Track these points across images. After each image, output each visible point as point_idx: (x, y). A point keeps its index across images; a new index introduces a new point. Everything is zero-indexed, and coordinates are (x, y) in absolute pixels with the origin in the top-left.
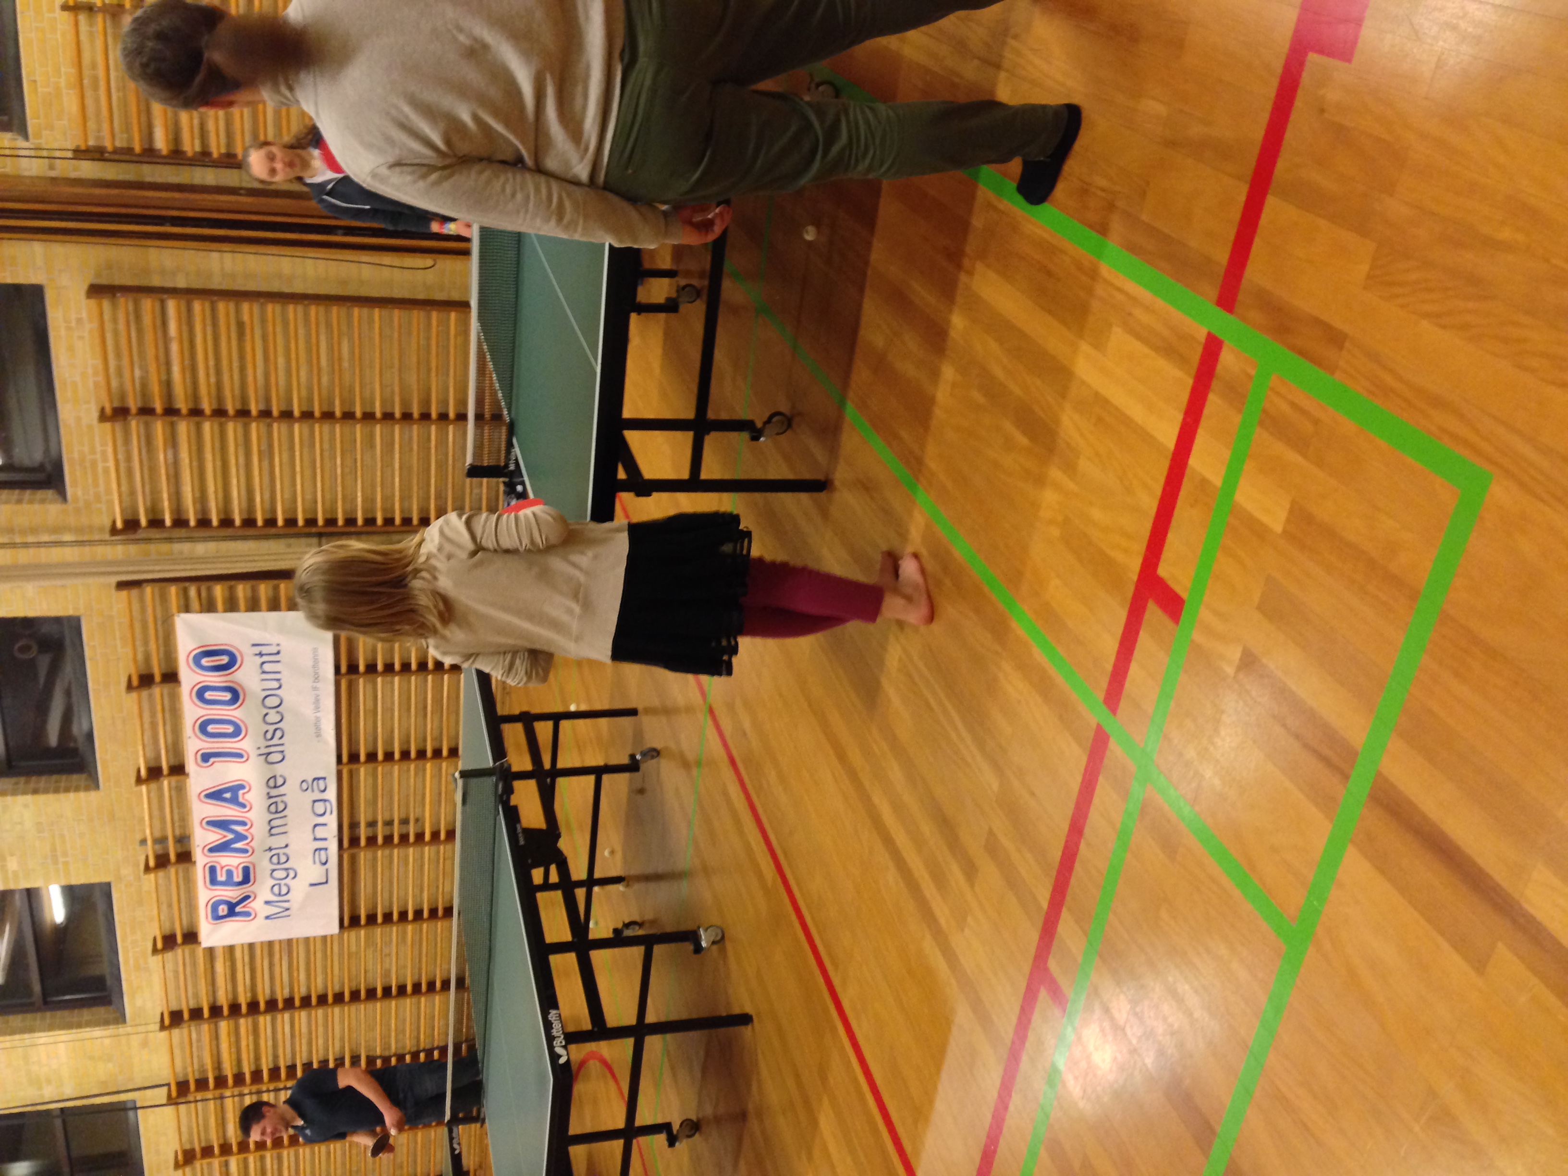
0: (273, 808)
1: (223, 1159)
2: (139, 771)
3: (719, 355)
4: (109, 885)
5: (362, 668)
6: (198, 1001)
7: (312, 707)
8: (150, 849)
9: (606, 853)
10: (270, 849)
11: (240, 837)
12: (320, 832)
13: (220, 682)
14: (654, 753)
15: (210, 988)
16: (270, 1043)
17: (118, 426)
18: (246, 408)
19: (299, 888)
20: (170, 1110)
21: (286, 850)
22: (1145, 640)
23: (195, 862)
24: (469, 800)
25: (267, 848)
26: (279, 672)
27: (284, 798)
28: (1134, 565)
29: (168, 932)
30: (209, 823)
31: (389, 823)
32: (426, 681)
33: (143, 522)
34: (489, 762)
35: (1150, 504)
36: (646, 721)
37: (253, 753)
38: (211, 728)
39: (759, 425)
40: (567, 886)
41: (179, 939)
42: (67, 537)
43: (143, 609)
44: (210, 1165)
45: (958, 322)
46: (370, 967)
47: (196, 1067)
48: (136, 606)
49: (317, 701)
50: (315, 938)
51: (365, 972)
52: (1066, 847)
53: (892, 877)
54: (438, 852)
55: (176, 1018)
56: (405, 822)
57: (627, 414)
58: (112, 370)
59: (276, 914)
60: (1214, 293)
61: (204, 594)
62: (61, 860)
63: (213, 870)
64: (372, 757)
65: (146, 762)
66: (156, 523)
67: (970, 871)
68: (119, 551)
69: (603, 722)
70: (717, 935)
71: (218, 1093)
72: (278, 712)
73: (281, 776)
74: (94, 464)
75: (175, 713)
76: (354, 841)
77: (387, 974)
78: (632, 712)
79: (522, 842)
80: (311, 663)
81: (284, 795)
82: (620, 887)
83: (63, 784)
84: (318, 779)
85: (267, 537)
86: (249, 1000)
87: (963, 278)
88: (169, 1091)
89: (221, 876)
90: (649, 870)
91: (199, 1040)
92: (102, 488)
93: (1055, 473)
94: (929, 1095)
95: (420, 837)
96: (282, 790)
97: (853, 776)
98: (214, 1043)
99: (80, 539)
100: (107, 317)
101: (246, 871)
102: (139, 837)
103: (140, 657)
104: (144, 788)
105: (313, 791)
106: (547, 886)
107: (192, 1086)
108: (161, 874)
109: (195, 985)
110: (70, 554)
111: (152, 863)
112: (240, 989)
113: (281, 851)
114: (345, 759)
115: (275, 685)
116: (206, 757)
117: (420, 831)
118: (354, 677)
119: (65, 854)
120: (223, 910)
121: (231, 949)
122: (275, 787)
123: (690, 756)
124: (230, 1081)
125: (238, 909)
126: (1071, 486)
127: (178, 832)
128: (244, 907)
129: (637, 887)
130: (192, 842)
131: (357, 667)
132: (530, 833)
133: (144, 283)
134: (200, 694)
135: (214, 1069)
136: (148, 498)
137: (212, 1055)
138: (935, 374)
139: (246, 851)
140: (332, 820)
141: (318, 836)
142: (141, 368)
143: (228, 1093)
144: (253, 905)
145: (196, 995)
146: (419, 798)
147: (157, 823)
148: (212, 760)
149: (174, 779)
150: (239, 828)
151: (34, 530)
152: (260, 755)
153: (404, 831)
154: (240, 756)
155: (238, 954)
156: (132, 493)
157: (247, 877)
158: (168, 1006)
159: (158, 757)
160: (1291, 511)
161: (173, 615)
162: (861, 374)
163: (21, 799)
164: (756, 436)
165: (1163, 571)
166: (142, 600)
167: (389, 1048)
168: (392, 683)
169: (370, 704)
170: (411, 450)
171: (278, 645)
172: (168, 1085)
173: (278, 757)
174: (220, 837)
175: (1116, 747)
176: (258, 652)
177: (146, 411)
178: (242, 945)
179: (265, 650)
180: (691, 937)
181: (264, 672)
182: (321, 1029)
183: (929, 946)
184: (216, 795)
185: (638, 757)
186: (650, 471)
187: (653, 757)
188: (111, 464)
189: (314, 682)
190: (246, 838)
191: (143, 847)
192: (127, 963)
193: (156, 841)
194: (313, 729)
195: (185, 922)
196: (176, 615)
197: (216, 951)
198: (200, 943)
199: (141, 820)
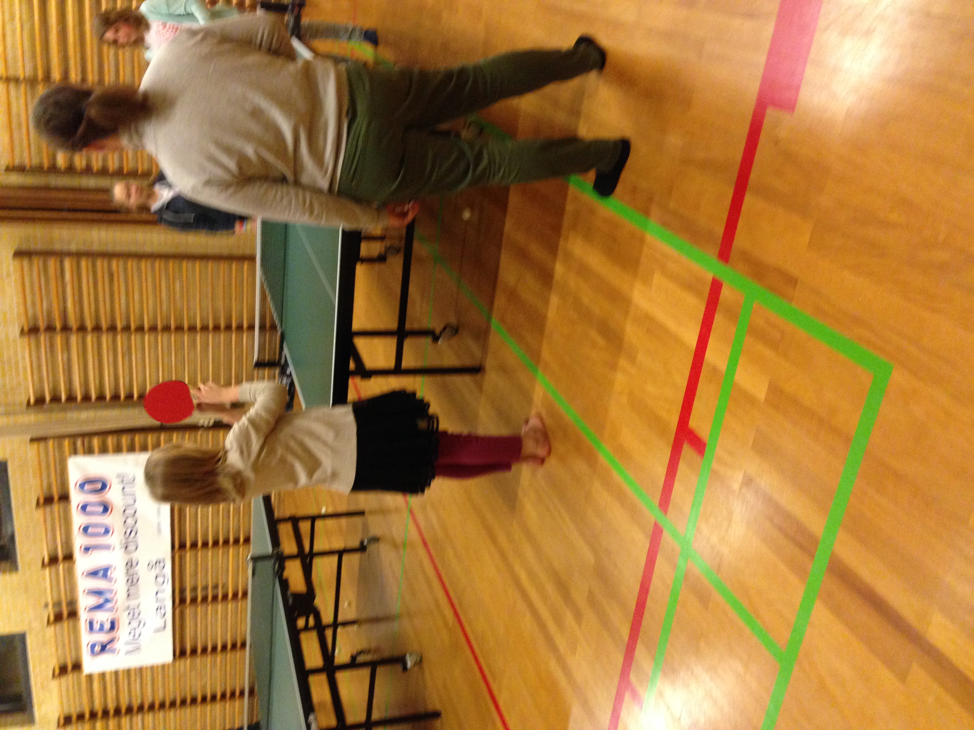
0: (130, 582)
2: (44, 559)
3: (412, 288)
4: (24, 634)
6: (82, 709)
7: (156, 514)
8: (51, 610)
9: (346, 604)
10: (128, 609)
13: (96, 500)
14: (375, 540)
15: (90, 699)
17: (32, 339)
18: (114, 326)
19: (147, 633)
22: (682, 467)
23: (80, 618)
24: (256, 573)
26: (135, 493)
28: (674, 420)
29: (62, 664)
31: (205, 588)
33: (48, 398)
34: (269, 549)
35: (682, 382)
36: (369, 518)
38: (90, 530)
39: (438, 332)
40: (320, 628)
41: (70, 669)
43: (47, 455)
45: (559, 269)
46: (193, 683)
48: (43, 453)
49: (159, 510)
50: (157, 666)
51: (190, 686)
52: (638, 601)
53: (527, 621)
54: (237, 606)
55: (68, 720)
56: (216, 587)
57: (355, 327)
58: (29, 303)
60: (716, 251)
61: (86, 444)
64: (194, 545)
65: (48, 553)
66: (56, 399)
67: (578, 616)
68: (31, 418)
69: (343, 521)
70: (417, 659)
72: (133, 519)
73: (135, 560)
74: (17, 363)
75: (67, 521)
76: (183, 601)
77: (204, 687)
78: (361, 513)
79: (291, 601)
82: (355, 628)
85: (128, 406)
86: (115, 707)
87: (562, 243)
90: (373, 614)
92: (21, 378)
93: (623, 362)
95: (225, 596)
96: (136, 569)
97: (503, 555)
99: (7, 411)
100: (26, 270)
102: (43, 602)
103: (45, 485)
104: (47, 570)
105: (156, 568)
106: (306, 628)
108: (58, 626)
109: (80, 698)
111: (52, 619)
112: (109, 700)
113: (135, 609)
114: (177, 547)
117: (225, 593)
121: (103, 674)
122: (132, 567)
123: (398, 540)
125: (107, 648)
126: (633, 370)
127: (69, 598)
128: (112, 646)
129: (365, 627)
130: (78, 604)
132: (297, 596)
133: (50, 249)
136: (51, 385)
138: (547, 301)
139: (112, 610)
140: (168, 587)
141: (159, 598)
142: (47, 302)
145: (81, 704)
146: (225, 569)
147: (55, 592)
148: (91, 551)
149: (66, 564)
150: (108, 594)
153: (215, 592)
154: (108, 548)
155: (108, 677)
156: (41, 381)
157: (113, 628)
158: (63, 712)
159: (56, 549)
160: (769, 388)
161: (66, 458)
162: (500, 301)
164: (436, 339)
165: (693, 423)
166: (46, 448)
169: (193, 512)
170: (220, 348)
171: (134, 475)
174: (95, 601)
175: (667, 536)
176: (121, 481)
177: (51, 329)
178: (110, 672)
179: (125, 478)
180: (400, 660)
181: (125, 494)
182: (161, 726)
183: (553, 665)
185: (365, 542)
186: (369, 363)
187: (375, 542)
188: (28, 363)
191: (46, 609)
192: (36, 685)
193: (55, 605)
194: (156, 529)
195: (73, 657)
196: (68, 458)
197: (94, 676)
198: (83, 671)
199: (45, 591)
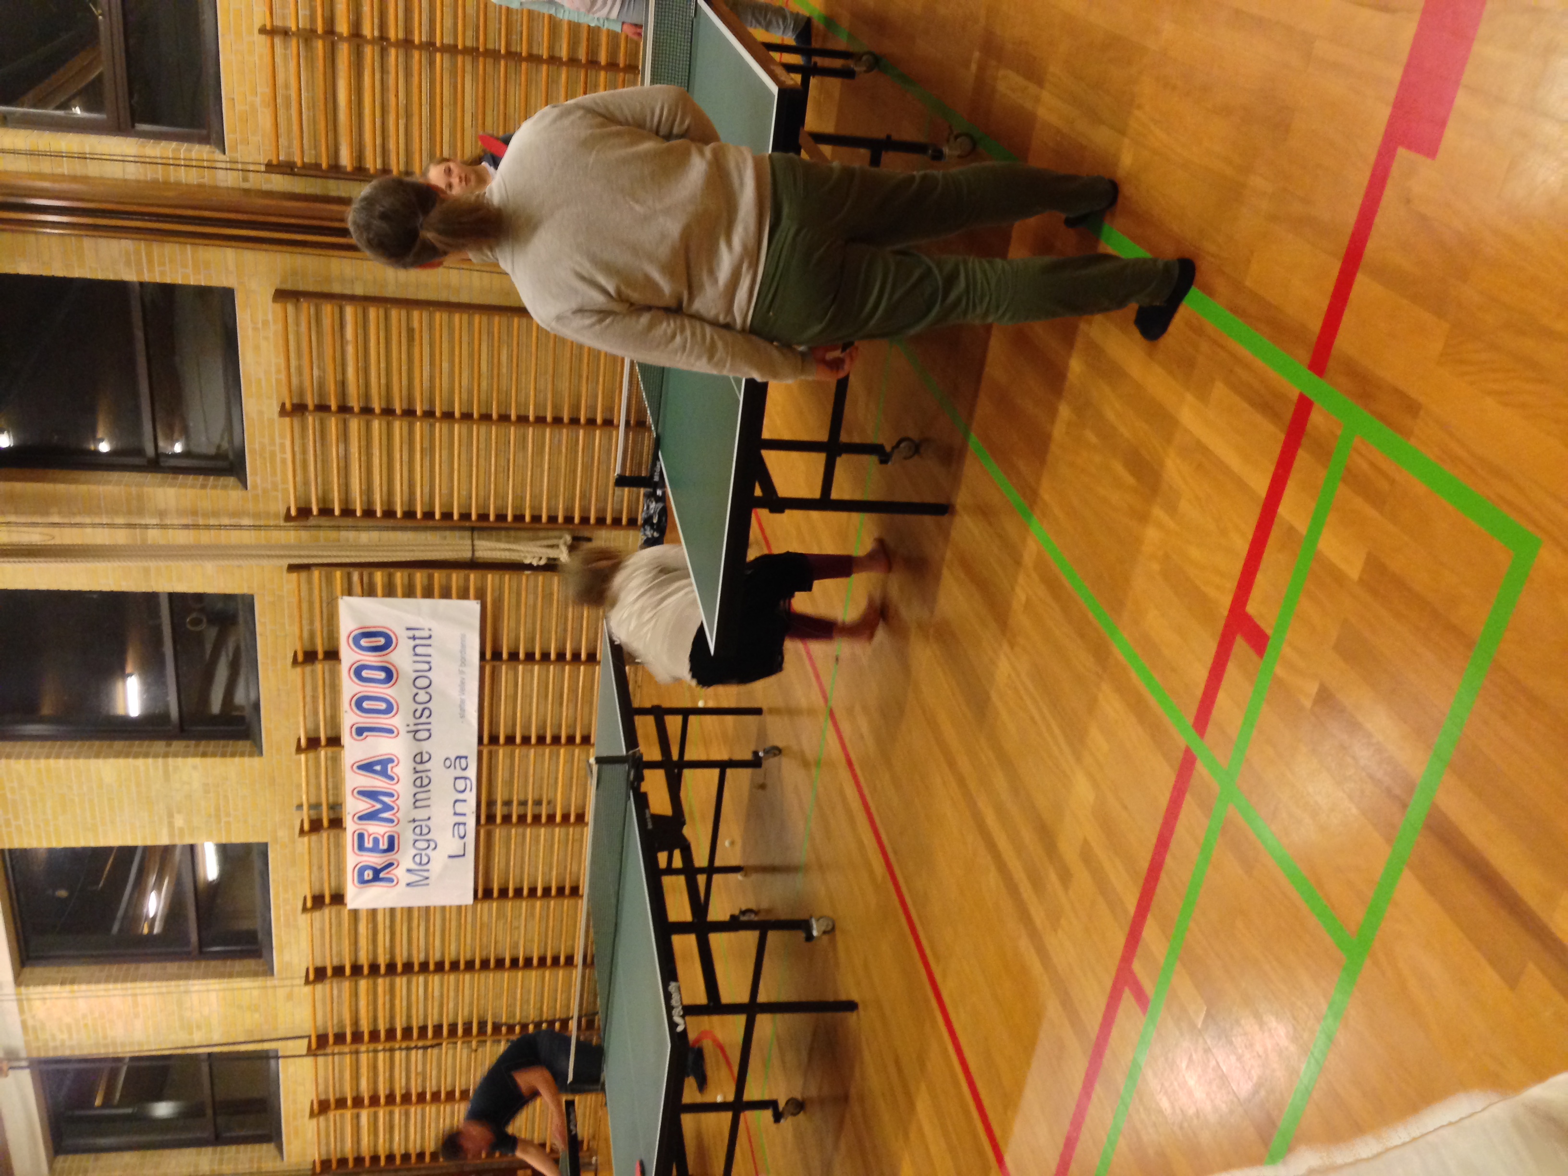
0: (418, 783)
1: (355, 1111)
2: (299, 740)
3: (854, 380)
4: (266, 845)
5: (505, 656)
6: (341, 960)
7: (458, 689)
8: (305, 814)
9: (727, 844)
10: (414, 821)
11: (387, 808)
12: (460, 807)
13: (375, 662)
14: (776, 751)
15: (353, 948)
16: (404, 1003)
17: (296, 422)
18: (411, 408)
19: (438, 860)
20: (309, 1061)
21: (428, 823)
22: (1232, 670)
23: (345, 829)
24: (602, 785)
25: (412, 819)
26: (430, 656)
27: (429, 774)
28: (1225, 601)
29: (317, 893)
30: (360, 793)
31: (523, 803)
32: (563, 670)
33: (315, 509)
34: (622, 750)
35: (1242, 546)
36: (768, 719)
37: (403, 730)
38: (366, 705)
39: (888, 448)
40: (689, 871)
41: (327, 900)
42: (246, 521)
43: (310, 590)
44: (342, 1116)
45: (1076, 367)
46: (500, 938)
47: (335, 1021)
48: (304, 587)
49: (463, 683)
50: (451, 907)
51: (496, 943)
52: (1153, 859)
53: (992, 879)
54: (568, 834)
55: (320, 974)
56: (538, 803)
57: (766, 435)
58: (293, 370)
59: (417, 882)
60: (1307, 357)
61: (366, 579)
62: (224, 819)
63: (361, 837)
64: (510, 740)
65: (306, 732)
66: (326, 511)
67: (1066, 878)
68: (291, 536)
69: (729, 719)
70: (827, 925)
71: (354, 1047)
72: (427, 693)
73: (427, 753)
74: (273, 454)
75: (334, 688)
76: (491, 818)
77: (515, 946)
78: (758, 711)
79: (650, 826)
80: (458, 647)
81: (429, 770)
82: (739, 876)
83: (229, 749)
84: (459, 757)
85: (426, 529)
86: (387, 961)
88: (310, 1042)
89: (369, 843)
90: (767, 861)
91: (339, 996)
92: (279, 478)
93: (1158, 512)
94: (1019, 1085)
95: (551, 818)
96: (427, 766)
97: (962, 782)
98: (354, 999)
99: (257, 523)
100: (290, 320)
101: (391, 840)
102: (295, 802)
103: (306, 635)
104: (303, 757)
105: (455, 768)
106: (670, 871)
107: (331, 1040)
108: (314, 837)
109: (339, 944)
110: (247, 537)
111: (306, 827)
112: (380, 950)
113: (423, 824)
114: (486, 740)
115: (426, 667)
116: (360, 731)
117: (551, 812)
118: (497, 663)
119: (228, 815)
120: (368, 875)
121: (373, 912)
122: (422, 762)
123: (810, 755)
124: (366, 1037)
125: (382, 875)
126: (1171, 524)
127: (331, 799)
128: (388, 873)
129: (754, 877)
130: (343, 810)
131: (501, 654)
132: (658, 819)
133: (325, 289)
134: (358, 672)
135: (352, 1025)
136: (320, 489)
137: (351, 1011)
138: (1053, 412)
139: (392, 821)
140: (471, 797)
141: (458, 811)
142: (319, 367)
143: (363, 1048)
144: (395, 872)
145: (339, 954)
146: (552, 781)
147: (313, 789)
148: (365, 734)
149: (330, 750)
150: (386, 799)
151: (215, 514)
152: (408, 732)
153: (537, 812)
154: (390, 731)
155: (380, 918)
156: (306, 483)
157: (391, 847)
158: (313, 962)
159: (317, 729)
160: (1367, 562)
161: (337, 598)
162: (984, 407)
163: (192, 761)
164: (884, 460)
165: (1252, 608)
166: (310, 582)
167: (514, 1015)
168: (532, 672)
169: (511, 691)
170: (560, 452)
171: (430, 630)
172: (309, 1037)
173: (425, 735)
174: (368, 806)
175: (1202, 767)
176: (412, 636)
177: (323, 408)
178: (384, 909)
179: (418, 634)
180: (803, 925)
181: (416, 655)
182: (452, 994)
183: (1024, 944)
184: (367, 767)
185: (761, 754)
186: (784, 489)
187: (775, 755)
188: (289, 456)
189: (461, 666)
190: (393, 809)
191: (299, 812)
192: (278, 919)
193: (311, 807)
194: (458, 710)
195: (333, 884)
196: (340, 597)
197: (361, 913)
198: (346, 905)
199: (299, 786)
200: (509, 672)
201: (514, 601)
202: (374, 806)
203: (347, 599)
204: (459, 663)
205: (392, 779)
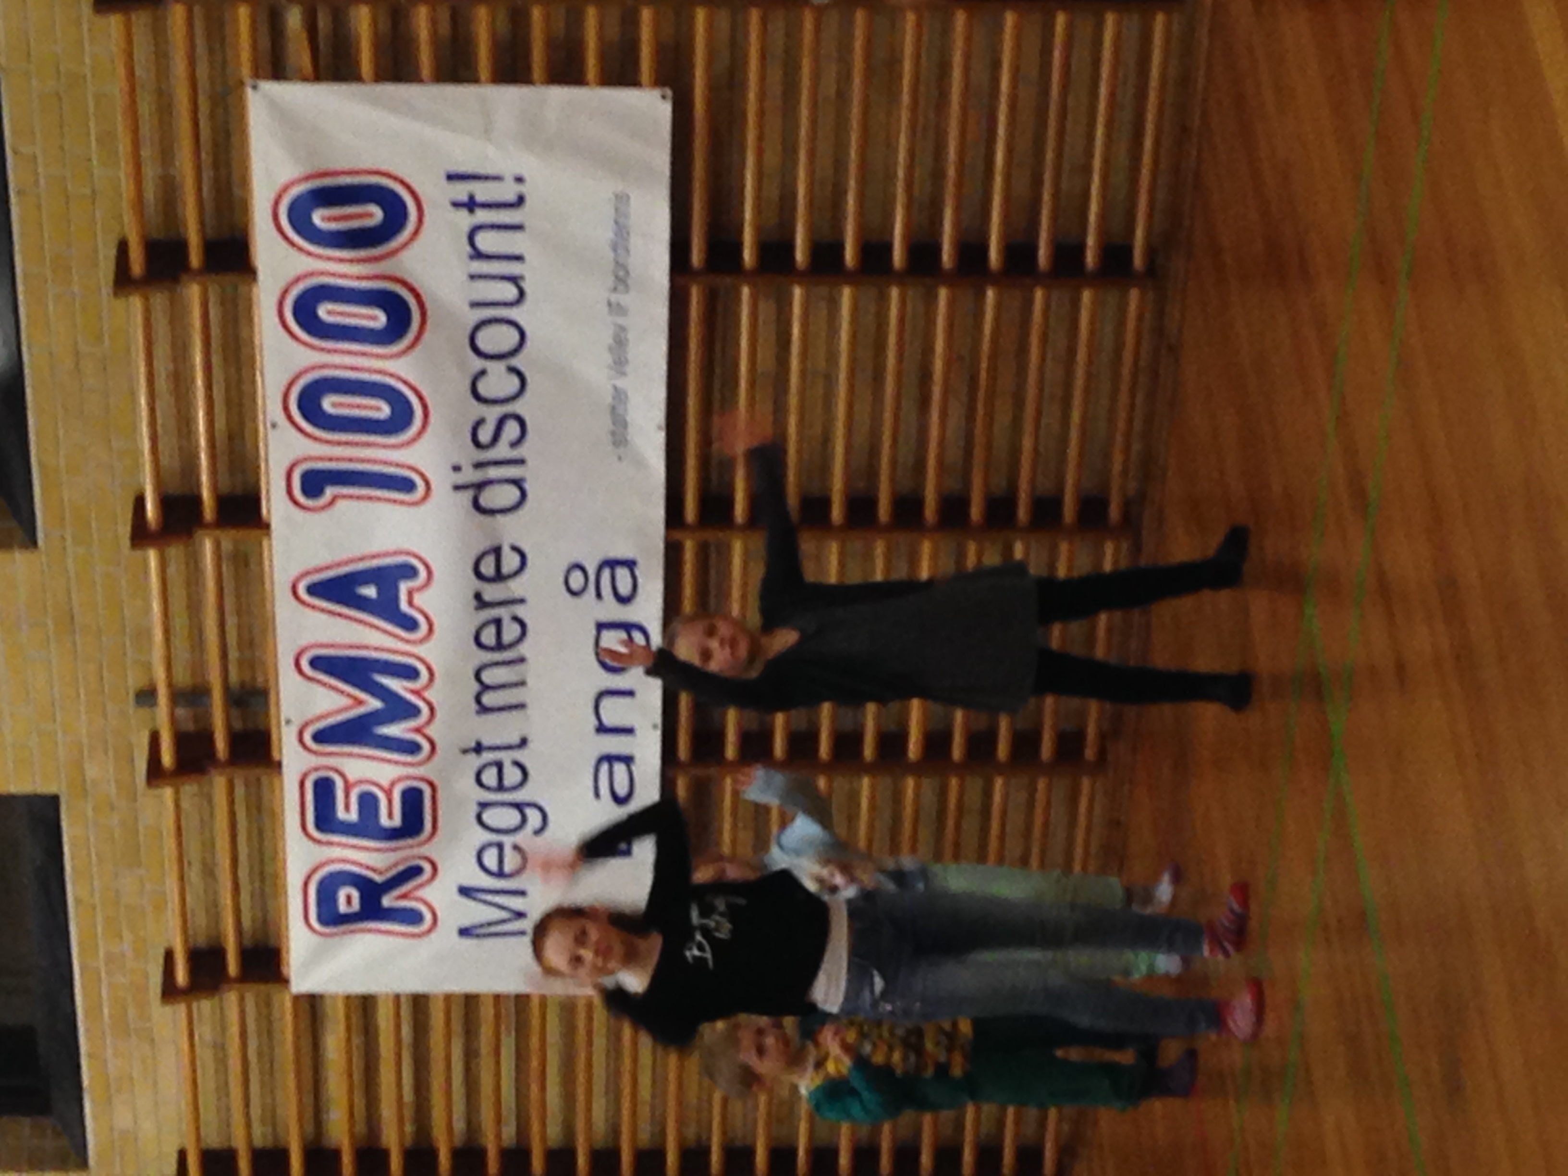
0: (489, 636)
4: (54, 800)
5: (749, 256)
7: (608, 359)
8: (163, 717)
12: (614, 712)
13: (359, 278)
15: (309, 1100)
23: (279, 765)
25: (471, 743)
26: (519, 258)
29: (201, 941)
32: (931, 302)
37: (440, 481)
38: (329, 404)
41: (232, 964)
49: (620, 343)
55: (218, 1170)
59: (490, 924)
63: (324, 790)
65: (159, 481)
72: (512, 370)
73: (515, 549)
75: (236, 351)
76: (707, 746)
80: (607, 234)
86: (408, 1141)
102: (134, 681)
103: (150, 194)
104: (152, 556)
105: (599, 595)
108: (189, 789)
109: (268, 1087)
111: (167, 759)
112: (387, 1111)
114: (690, 512)
115: (509, 292)
118: (725, 280)
120: (349, 900)
121: (365, 1005)
122: (499, 577)
125: (387, 901)
127: (235, 678)
128: (404, 896)
130: (273, 710)
131: (736, 252)
139: (412, 748)
145: (271, 1117)
148: (330, 492)
149: (228, 539)
154: (407, 485)
158: (198, 1138)
159: (189, 469)
161: (242, 84)
168: (833, 304)
169: (767, 361)
171: (519, 180)
173: (508, 495)
174: (344, 701)
176: (464, 198)
178: (397, 997)
179: (483, 192)
189: (615, 289)
190: (415, 711)
191: (144, 712)
192: (95, 1011)
193: (177, 697)
194: (606, 422)
195: (247, 923)
196: (248, 81)
197: (328, 1002)
198: (284, 981)
199: (143, 635)
200: (762, 305)
201: (776, 89)
202: (360, 702)
203: (269, 87)
204: (610, 281)
205: (410, 624)
